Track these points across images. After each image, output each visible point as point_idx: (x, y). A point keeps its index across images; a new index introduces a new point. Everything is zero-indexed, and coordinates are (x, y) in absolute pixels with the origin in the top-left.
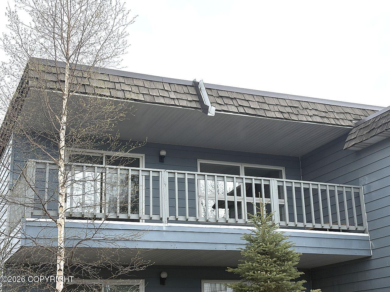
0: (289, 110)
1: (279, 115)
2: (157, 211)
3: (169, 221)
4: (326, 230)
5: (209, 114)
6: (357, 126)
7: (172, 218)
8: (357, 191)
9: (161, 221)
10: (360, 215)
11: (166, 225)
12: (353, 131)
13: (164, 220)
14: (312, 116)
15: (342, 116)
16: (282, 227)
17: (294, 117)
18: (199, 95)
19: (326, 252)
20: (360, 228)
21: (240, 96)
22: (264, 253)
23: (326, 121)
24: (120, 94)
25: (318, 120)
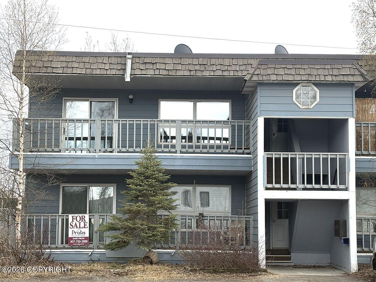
0: (198, 67)
1: (187, 73)
7: (103, 149)
8: (247, 124)
11: (98, 154)
14: (215, 71)
17: (199, 74)
20: (246, 151)
21: (161, 61)
25: (219, 73)
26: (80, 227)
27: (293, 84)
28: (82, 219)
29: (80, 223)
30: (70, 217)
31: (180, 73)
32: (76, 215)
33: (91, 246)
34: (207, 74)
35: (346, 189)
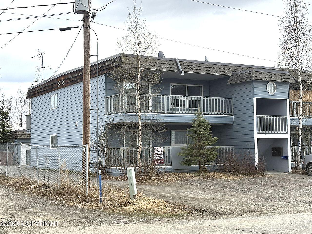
0: (208, 69)
1: (205, 72)
2: (163, 110)
3: (167, 113)
4: (218, 115)
5: (182, 74)
6: (233, 75)
7: (168, 112)
8: (230, 100)
9: (164, 113)
10: (231, 108)
11: (166, 114)
12: (231, 77)
13: (166, 112)
14: (217, 71)
15: (228, 70)
16: (204, 114)
17: (210, 73)
18: (177, 65)
19: (218, 123)
20: (230, 114)
21: (191, 64)
22: (200, 125)
23: (222, 73)
24: (151, 68)
25: (219, 73)
26: (159, 154)
27: (266, 82)
28: (160, 149)
29: (159, 152)
30: (154, 148)
31: (202, 72)
32: (157, 148)
33: (164, 164)
34: (214, 73)
35: (286, 133)
